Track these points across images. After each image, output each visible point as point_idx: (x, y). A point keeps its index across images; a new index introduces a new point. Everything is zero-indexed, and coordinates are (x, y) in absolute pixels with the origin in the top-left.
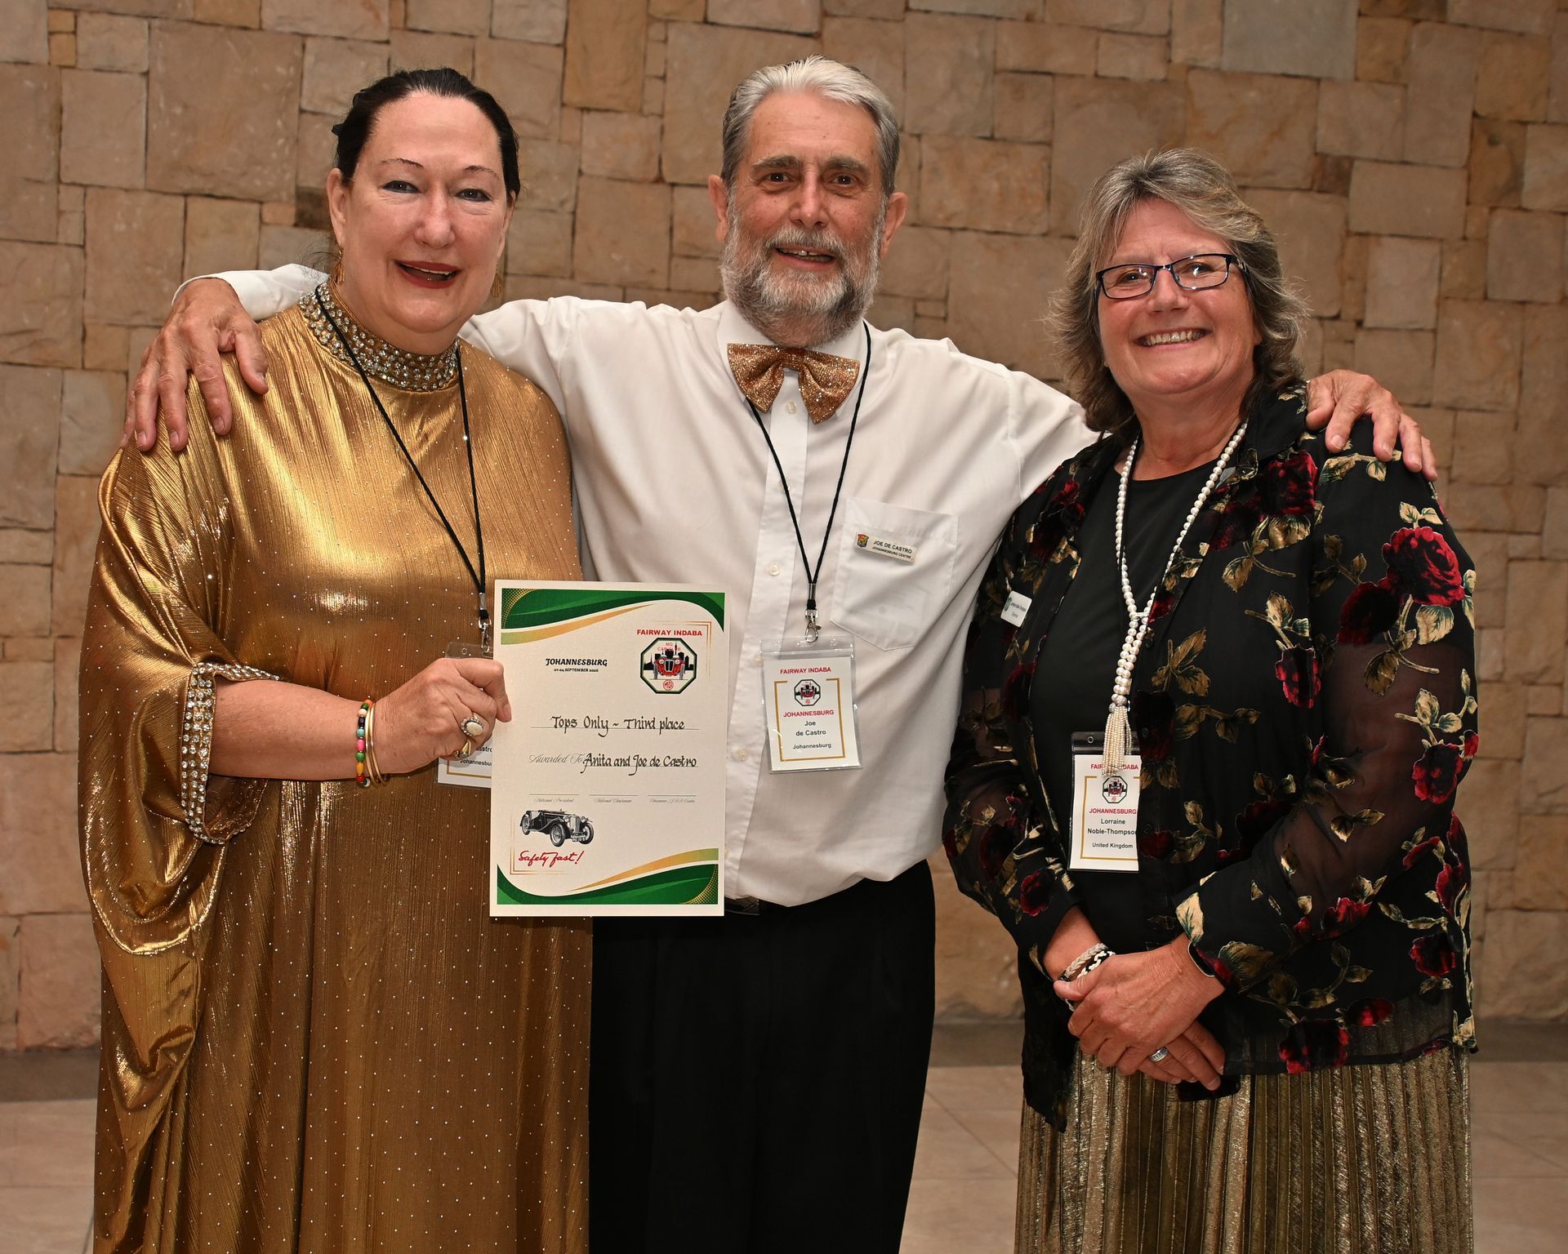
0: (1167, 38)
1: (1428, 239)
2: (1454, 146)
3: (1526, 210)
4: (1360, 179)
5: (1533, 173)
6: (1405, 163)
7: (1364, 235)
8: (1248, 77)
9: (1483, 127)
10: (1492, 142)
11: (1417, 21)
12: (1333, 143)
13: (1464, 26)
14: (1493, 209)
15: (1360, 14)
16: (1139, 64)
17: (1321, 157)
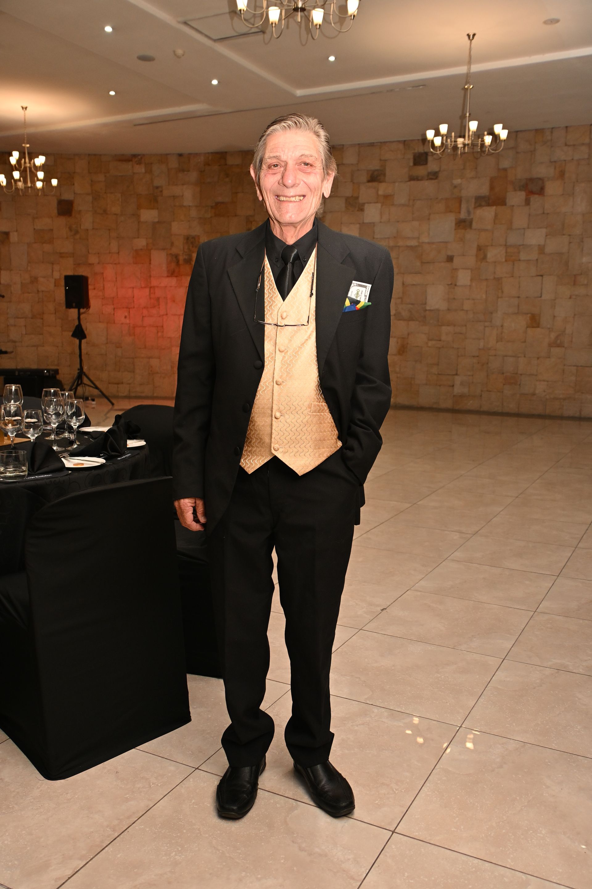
0: (419, 238)
1: (468, 269)
2: (474, 251)
3: (487, 262)
4: (455, 260)
5: (489, 255)
6: (464, 255)
7: (456, 269)
8: (433, 243)
9: (479, 248)
10: (480, 250)
11: (466, 229)
12: (450, 253)
13: (475, 229)
14: (481, 263)
15: (455, 230)
16: (414, 243)
17: (448, 256)
